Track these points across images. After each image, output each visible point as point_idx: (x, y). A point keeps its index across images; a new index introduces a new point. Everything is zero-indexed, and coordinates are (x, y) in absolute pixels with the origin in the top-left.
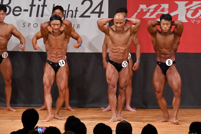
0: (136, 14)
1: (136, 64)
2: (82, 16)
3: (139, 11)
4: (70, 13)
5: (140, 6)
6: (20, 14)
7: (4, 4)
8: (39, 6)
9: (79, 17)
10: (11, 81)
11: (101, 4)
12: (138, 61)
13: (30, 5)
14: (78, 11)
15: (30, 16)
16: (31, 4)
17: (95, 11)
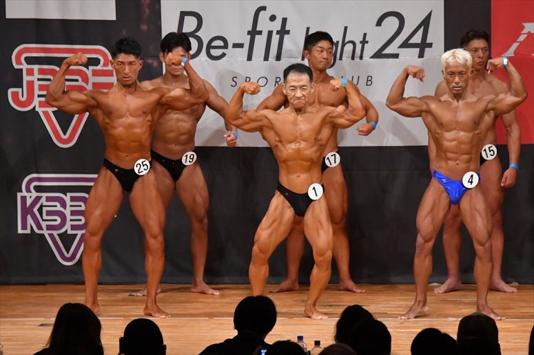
0: (515, 45)
1: (509, 174)
2: (379, 55)
3: (522, 38)
4: (349, 47)
5: (524, 27)
6: (224, 55)
7: (185, 30)
8: (270, 33)
9: (372, 57)
10: (206, 220)
11: (426, 23)
12: (513, 165)
13: (249, 33)
14: (367, 42)
15: (250, 58)
16: (250, 29)
17: (411, 42)
